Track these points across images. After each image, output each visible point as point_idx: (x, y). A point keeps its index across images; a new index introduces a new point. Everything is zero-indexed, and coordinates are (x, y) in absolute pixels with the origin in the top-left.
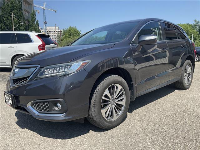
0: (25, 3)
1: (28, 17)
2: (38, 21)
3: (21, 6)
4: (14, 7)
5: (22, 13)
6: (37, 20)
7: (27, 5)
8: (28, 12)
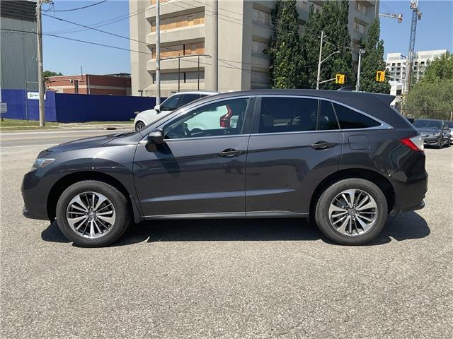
0: (359, 5)
1: (361, 34)
2: (382, 42)
3: (347, 14)
4: (329, 18)
5: (346, 28)
6: (380, 40)
7: (364, 8)
8: (364, 24)
